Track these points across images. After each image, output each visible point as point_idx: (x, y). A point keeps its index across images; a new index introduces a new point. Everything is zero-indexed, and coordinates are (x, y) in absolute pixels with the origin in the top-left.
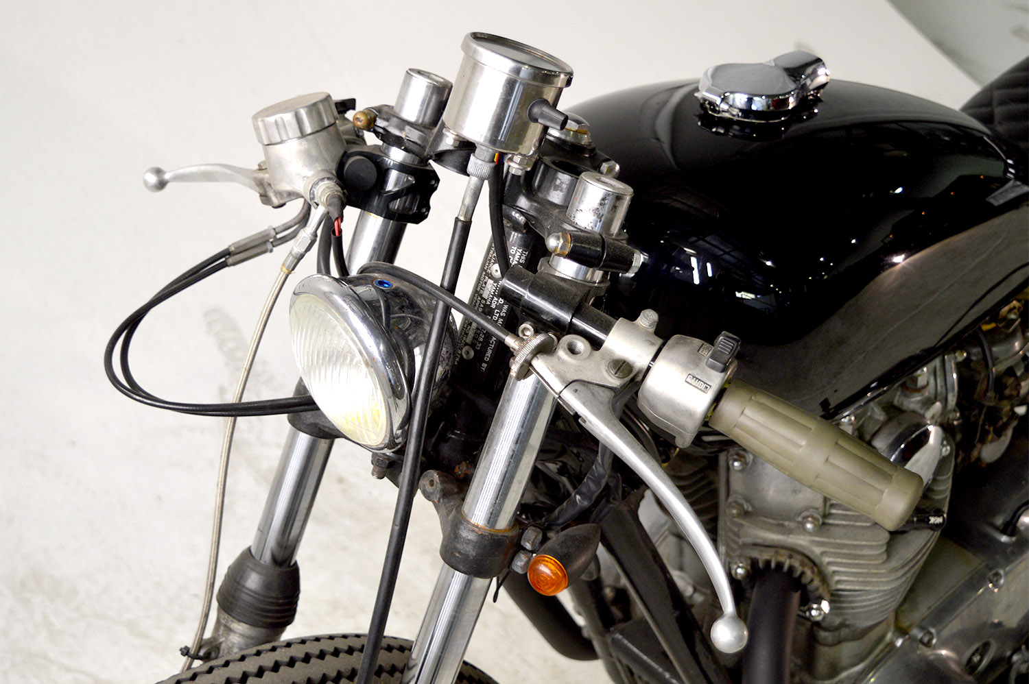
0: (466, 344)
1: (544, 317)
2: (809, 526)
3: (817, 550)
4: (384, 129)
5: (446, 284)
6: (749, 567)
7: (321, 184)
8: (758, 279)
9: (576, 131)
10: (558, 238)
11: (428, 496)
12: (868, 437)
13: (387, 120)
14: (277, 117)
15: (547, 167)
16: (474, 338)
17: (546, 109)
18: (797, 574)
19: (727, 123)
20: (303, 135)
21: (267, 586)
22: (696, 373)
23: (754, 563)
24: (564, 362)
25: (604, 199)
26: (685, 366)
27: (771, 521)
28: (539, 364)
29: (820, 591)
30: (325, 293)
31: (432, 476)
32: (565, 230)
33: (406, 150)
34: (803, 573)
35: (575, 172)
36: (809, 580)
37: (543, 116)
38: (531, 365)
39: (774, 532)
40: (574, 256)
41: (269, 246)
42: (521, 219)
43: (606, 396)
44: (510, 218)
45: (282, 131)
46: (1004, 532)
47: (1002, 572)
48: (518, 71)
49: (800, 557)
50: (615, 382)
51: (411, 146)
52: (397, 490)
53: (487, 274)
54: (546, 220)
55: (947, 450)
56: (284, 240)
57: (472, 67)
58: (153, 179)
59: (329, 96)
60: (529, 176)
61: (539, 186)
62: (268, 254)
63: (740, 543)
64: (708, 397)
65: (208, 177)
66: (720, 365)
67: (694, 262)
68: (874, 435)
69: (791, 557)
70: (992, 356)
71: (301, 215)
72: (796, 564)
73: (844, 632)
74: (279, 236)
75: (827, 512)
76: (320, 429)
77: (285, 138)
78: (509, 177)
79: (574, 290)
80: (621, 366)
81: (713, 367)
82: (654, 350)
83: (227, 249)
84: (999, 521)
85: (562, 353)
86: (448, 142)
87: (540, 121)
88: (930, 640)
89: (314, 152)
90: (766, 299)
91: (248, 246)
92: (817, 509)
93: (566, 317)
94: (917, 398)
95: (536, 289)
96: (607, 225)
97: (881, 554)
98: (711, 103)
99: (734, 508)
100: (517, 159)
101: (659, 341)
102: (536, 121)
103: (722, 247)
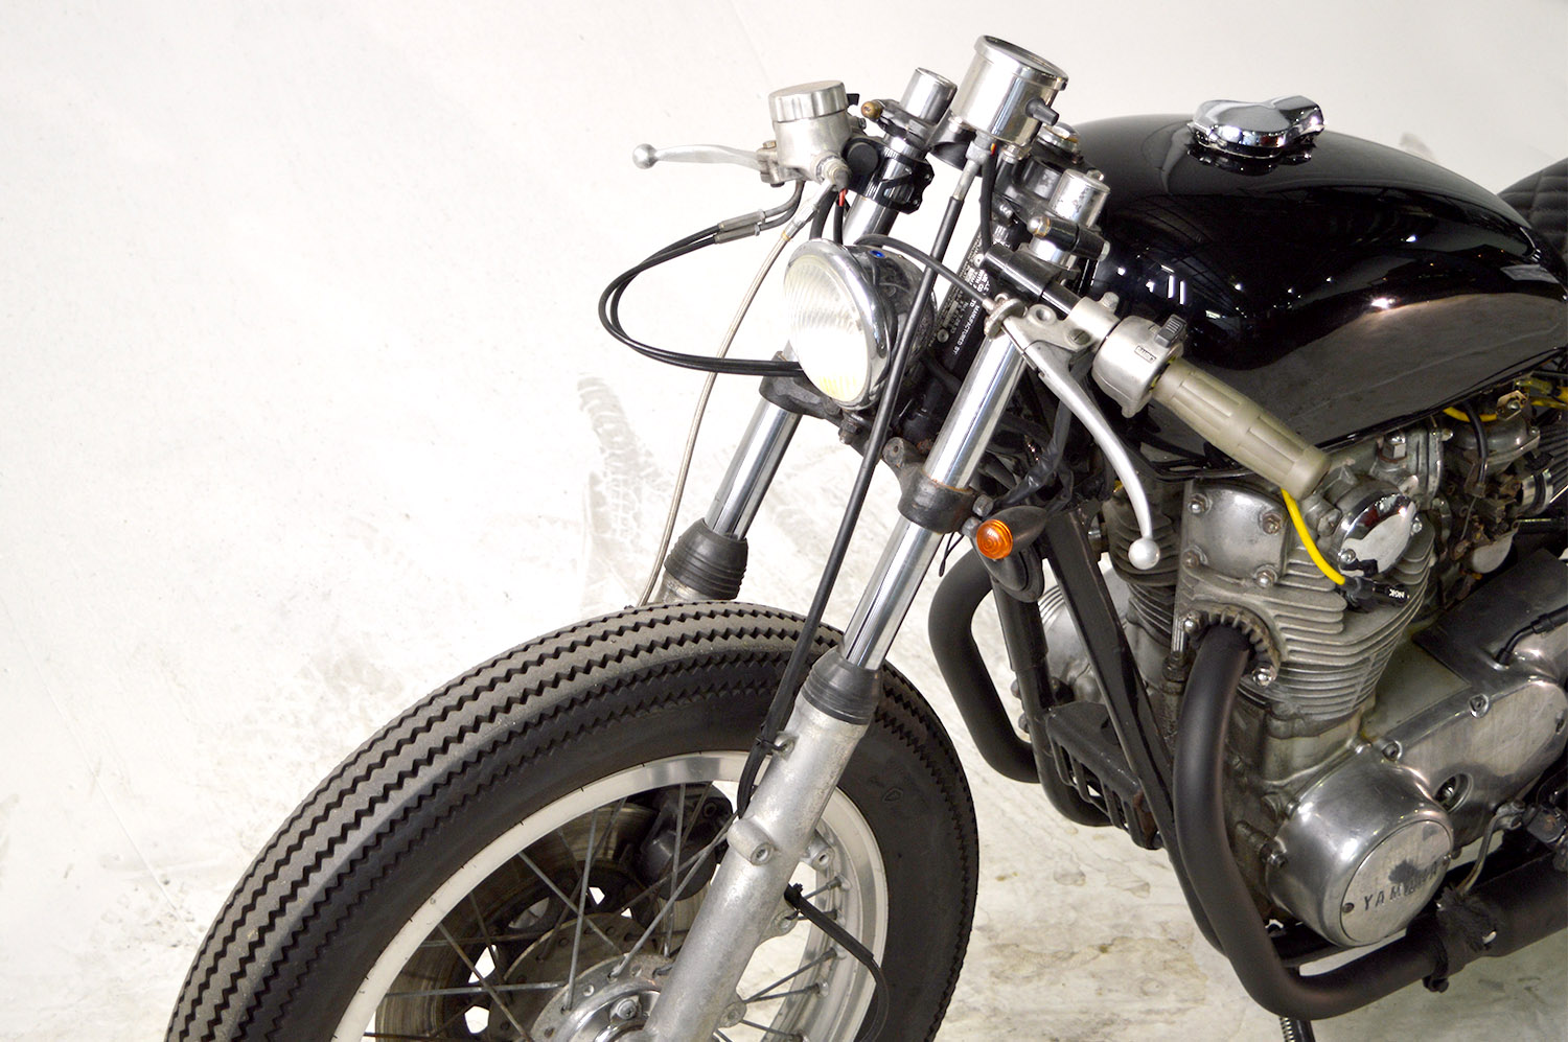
0: (943, 328)
1: (1019, 288)
2: (1263, 581)
3: (1272, 613)
4: (889, 120)
5: (935, 255)
6: (1198, 621)
7: (828, 161)
8: (1226, 302)
9: (1067, 139)
10: (1039, 221)
11: (890, 463)
12: (1335, 500)
13: (893, 112)
14: (796, 97)
15: (1037, 164)
16: (950, 322)
17: (1040, 107)
18: (1247, 631)
19: (1216, 154)
20: (816, 116)
21: (718, 554)
22: (1144, 345)
23: (1203, 617)
24: (1031, 325)
25: (1083, 193)
26: (1136, 340)
27: (1227, 579)
28: (1010, 324)
29: (1270, 653)
30: (825, 255)
31: (898, 442)
32: (1046, 215)
33: (908, 142)
34: (1252, 631)
35: (1060, 170)
36: (1257, 639)
37: (1038, 112)
38: (1002, 325)
39: (1227, 590)
40: (1051, 237)
41: (757, 229)
42: (1008, 212)
43: (1065, 356)
44: (998, 213)
45: (798, 111)
46: (1497, 660)
47: (1486, 698)
48: (1020, 71)
49: (1252, 616)
50: (1074, 346)
51: (912, 138)
52: (861, 458)
53: (970, 263)
54: (1030, 208)
55: (1418, 527)
56: (772, 225)
57: (982, 63)
58: (644, 156)
59: (841, 86)
60: (1022, 165)
61: (1028, 180)
62: (753, 237)
63: (1193, 599)
64: (1153, 367)
65: (702, 157)
66: (1166, 341)
67: (1171, 279)
68: (1341, 498)
69: (1241, 613)
70: (1486, 447)
71: (792, 202)
72: (1246, 621)
73: (1299, 724)
74: (767, 220)
75: (1284, 572)
76: (791, 401)
77: (799, 116)
78: (1004, 164)
79: (1048, 269)
80: (1081, 335)
81: (1160, 343)
82: (1111, 325)
83: (717, 226)
84: (1495, 648)
85: (1031, 318)
86: (948, 136)
87: (1035, 116)
88: (1394, 753)
89: (823, 133)
90: (1231, 320)
91: (737, 226)
92: (1273, 564)
93: (1037, 290)
94: (1393, 469)
95: (1015, 263)
96: (1085, 216)
97: (1337, 623)
98: (1202, 134)
99: (1189, 557)
100: (1012, 148)
101: (1117, 319)
102: (1032, 116)
103: (1197, 268)
